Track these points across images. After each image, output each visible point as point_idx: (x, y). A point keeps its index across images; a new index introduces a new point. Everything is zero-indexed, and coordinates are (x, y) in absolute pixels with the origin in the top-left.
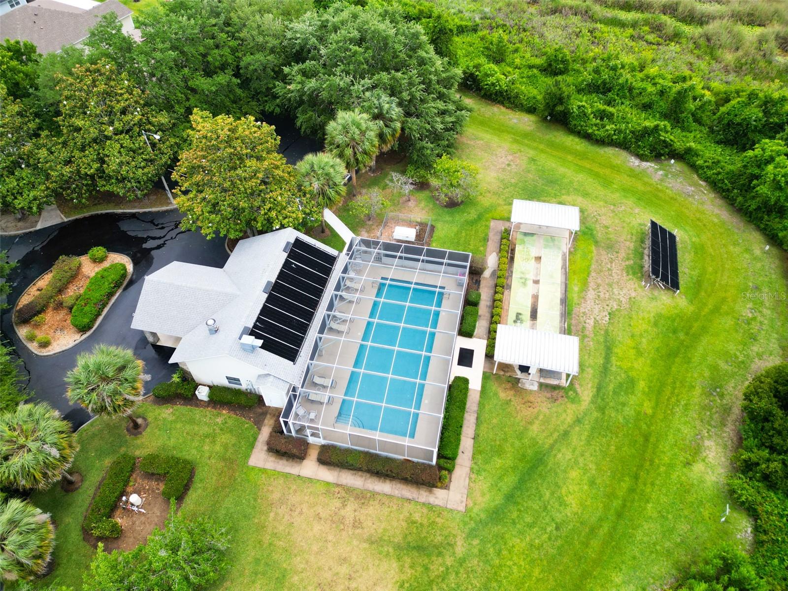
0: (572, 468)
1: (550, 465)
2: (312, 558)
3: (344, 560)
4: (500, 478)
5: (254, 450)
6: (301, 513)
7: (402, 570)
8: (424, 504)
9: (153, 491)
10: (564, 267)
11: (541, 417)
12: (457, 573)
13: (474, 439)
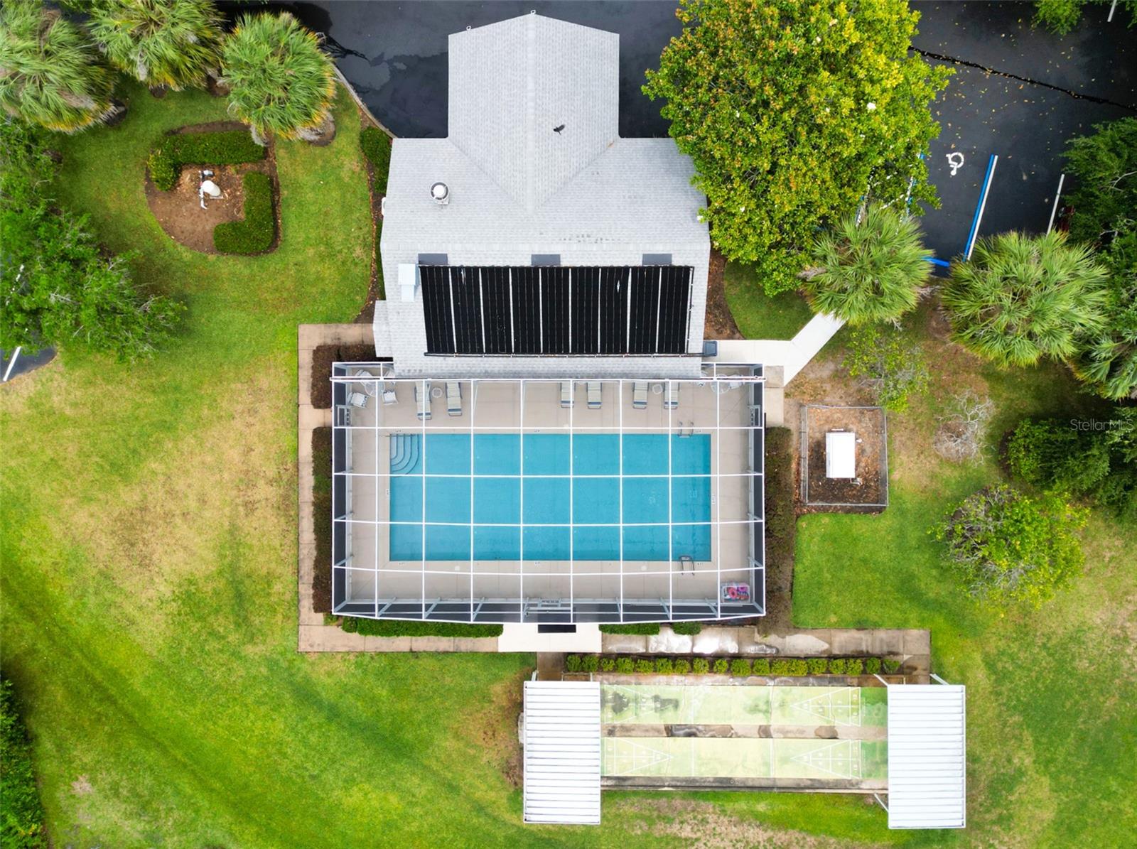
0: (402, 798)
1: (398, 767)
2: (197, 460)
3: (203, 501)
4: (358, 697)
5: (322, 326)
6: (249, 425)
7: (208, 578)
8: (297, 593)
9: (234, 205)
10: (815, 784)
11: (472, 752)
12: (221, 651)
13: (411, 651)
